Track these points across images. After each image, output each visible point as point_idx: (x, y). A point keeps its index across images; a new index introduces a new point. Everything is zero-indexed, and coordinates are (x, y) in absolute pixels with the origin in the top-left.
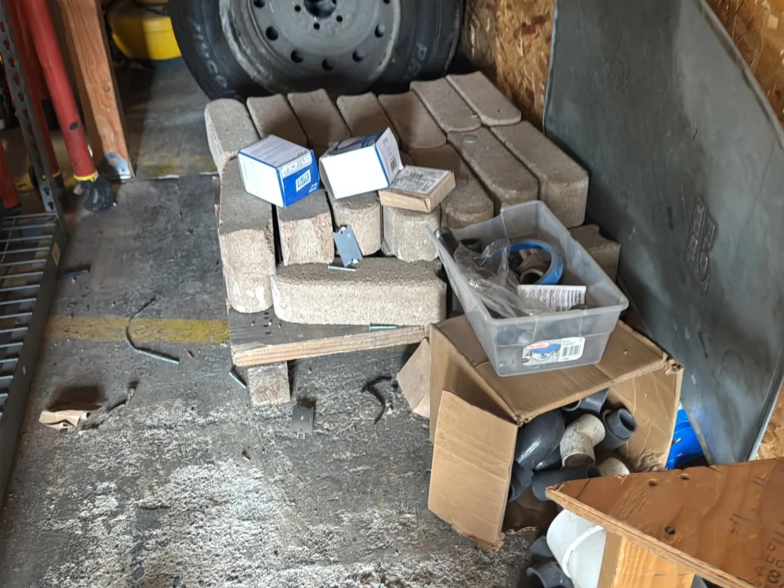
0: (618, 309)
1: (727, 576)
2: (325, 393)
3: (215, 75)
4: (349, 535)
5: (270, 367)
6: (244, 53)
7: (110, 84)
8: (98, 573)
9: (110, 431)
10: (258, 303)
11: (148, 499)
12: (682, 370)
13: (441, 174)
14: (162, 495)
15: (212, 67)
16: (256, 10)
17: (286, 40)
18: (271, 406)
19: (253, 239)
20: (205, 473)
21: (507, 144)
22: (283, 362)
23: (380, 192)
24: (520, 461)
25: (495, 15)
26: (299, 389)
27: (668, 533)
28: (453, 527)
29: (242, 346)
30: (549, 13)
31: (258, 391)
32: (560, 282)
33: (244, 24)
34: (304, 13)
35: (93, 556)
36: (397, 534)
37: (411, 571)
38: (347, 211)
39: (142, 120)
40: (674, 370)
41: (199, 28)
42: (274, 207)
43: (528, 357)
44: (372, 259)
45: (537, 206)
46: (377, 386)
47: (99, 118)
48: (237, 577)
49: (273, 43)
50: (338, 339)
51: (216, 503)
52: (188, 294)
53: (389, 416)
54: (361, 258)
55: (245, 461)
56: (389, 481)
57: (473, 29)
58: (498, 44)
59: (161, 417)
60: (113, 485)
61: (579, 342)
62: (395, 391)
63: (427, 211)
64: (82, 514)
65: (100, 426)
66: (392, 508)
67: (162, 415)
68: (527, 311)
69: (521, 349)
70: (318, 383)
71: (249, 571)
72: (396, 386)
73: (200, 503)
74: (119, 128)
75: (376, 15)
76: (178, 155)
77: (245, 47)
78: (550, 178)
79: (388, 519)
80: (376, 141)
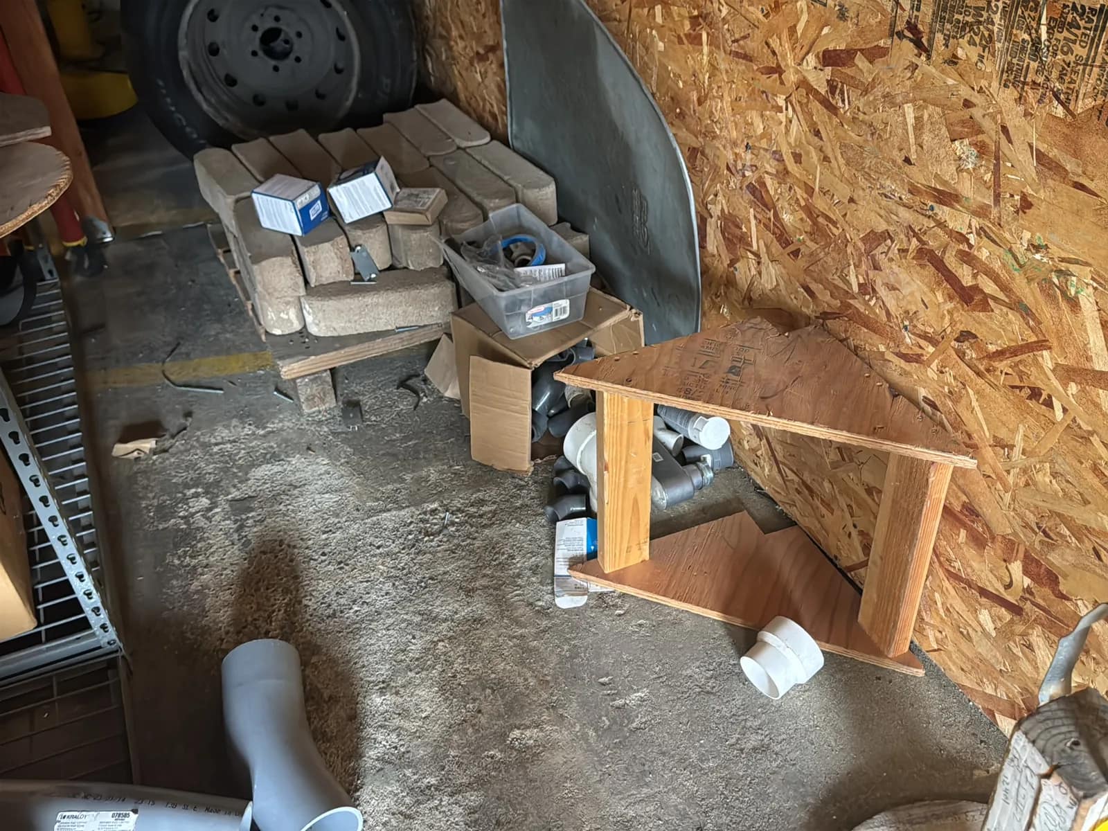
0: (589, 273)
1: (663, 396)
2: (365, 395)
3: (183, 127)
4: (414, 488)
5: (315, 377)
6: (209, 103)
8: (212, 550)
9: (182, 452)
10: (292, 323)
11: (235, 494)
12: (641, 316)
13: (434, 191)
14: (246, 490)
15: (180, 120)
16: (212, 58)
17: (246, 85)
18: (320, 412)
19: (282, 265)
20: (277, 469)
21: (483, 162)
22: (326, 371)
23: (384, 213)
24: (537, 409)
25: (448, 45)
26: (341, 395)
27: (627, 382)
28: (495, 467)
29: (287, 361)
30: (498, 43)
31: (307, 400)
32: (546, 263)
33: (204, 75)
34: (261, 57)
35: (202, 539)
36: (452, 480)
37: (467, 501)
38: (359, 233)
40: (636, 317)
41: (161, 83)
42: (292, 236)
43: (530, 321)
44: (387, 272)
45: (517, 208)
46: (409, 382)
48: (330, 531)
49: (235, 88)
50: (371, 344)
51: (296, 487)
52: (210, 336)
53: (425, 403)
54: (378, 273)
55: (311, 455)
56: (436, 447)
57: (428, 58)
58: (456, 72)
59: (223, 435)
60: (200, 490)
61: (565, 303)
62: (425, 384)
63: (428, 223)
64: (181, 514)
65: (170, 450)
66: (443, 465)
67: (223, 433)
68: (522, 284)
69: (524, 315)
70: (356, 388)
71: (339, 525)
72: (425, 380)
73: (283, 489)
75: (333, 52)
77: (209, 98)
78: (524, 186)
79: (441, 472)
80: (375, 168)
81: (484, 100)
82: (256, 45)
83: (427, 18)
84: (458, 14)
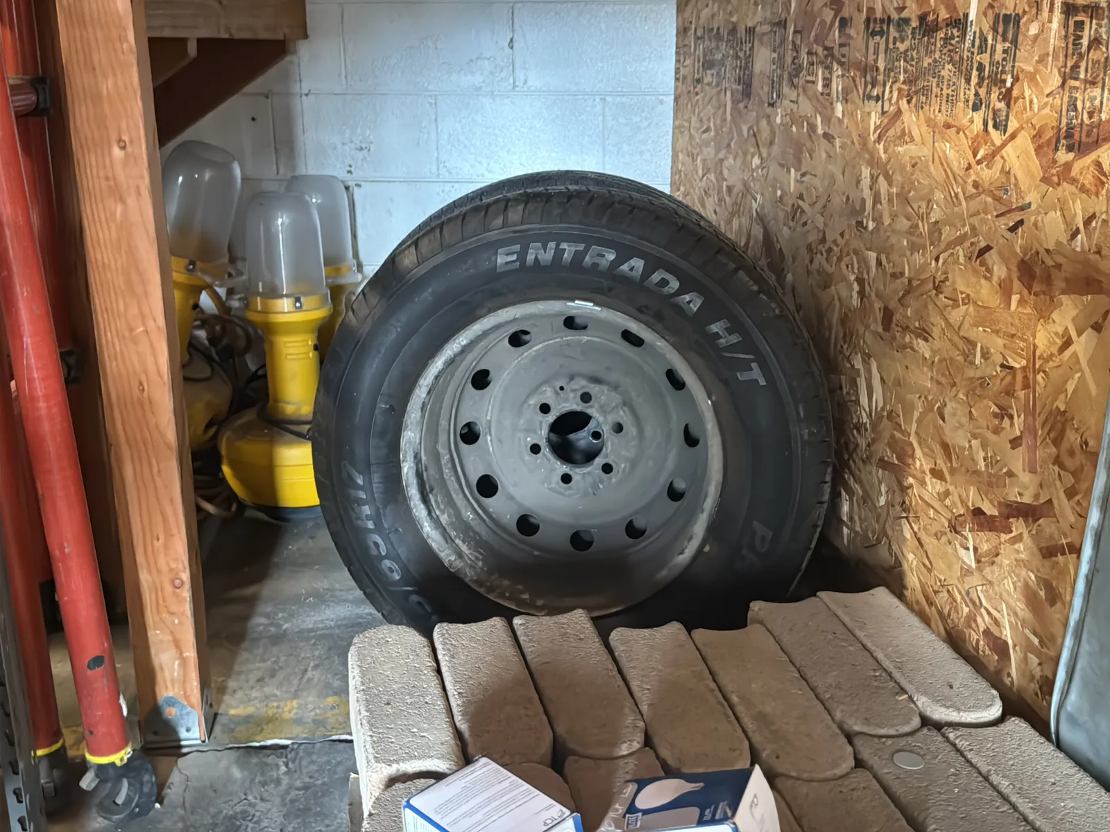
3: (382, 558)
6: (436, 522)
7: (186, 576)
15: (377, 546)
16: (464, 447)
17: (512, 498)
25: (900, 483)
33: (441, 472)
34: (544, 454)
39: (246, 618)
41: (360, 481)
47: (156, 636)
49: (489, 502)
58: (908, 534)
74: (191, 653)
75: (671, 463)
76: (296, 695)
77: (438, 512)
80: (735, 807)
81: (976, 605)
82: (541, 435)
83: (859, 427)
84: (939, 430)
